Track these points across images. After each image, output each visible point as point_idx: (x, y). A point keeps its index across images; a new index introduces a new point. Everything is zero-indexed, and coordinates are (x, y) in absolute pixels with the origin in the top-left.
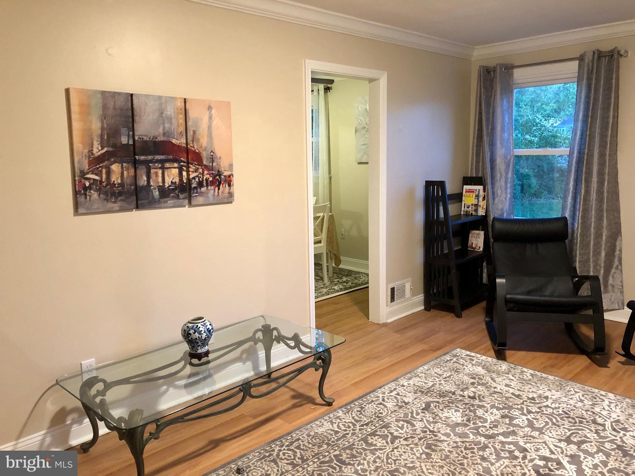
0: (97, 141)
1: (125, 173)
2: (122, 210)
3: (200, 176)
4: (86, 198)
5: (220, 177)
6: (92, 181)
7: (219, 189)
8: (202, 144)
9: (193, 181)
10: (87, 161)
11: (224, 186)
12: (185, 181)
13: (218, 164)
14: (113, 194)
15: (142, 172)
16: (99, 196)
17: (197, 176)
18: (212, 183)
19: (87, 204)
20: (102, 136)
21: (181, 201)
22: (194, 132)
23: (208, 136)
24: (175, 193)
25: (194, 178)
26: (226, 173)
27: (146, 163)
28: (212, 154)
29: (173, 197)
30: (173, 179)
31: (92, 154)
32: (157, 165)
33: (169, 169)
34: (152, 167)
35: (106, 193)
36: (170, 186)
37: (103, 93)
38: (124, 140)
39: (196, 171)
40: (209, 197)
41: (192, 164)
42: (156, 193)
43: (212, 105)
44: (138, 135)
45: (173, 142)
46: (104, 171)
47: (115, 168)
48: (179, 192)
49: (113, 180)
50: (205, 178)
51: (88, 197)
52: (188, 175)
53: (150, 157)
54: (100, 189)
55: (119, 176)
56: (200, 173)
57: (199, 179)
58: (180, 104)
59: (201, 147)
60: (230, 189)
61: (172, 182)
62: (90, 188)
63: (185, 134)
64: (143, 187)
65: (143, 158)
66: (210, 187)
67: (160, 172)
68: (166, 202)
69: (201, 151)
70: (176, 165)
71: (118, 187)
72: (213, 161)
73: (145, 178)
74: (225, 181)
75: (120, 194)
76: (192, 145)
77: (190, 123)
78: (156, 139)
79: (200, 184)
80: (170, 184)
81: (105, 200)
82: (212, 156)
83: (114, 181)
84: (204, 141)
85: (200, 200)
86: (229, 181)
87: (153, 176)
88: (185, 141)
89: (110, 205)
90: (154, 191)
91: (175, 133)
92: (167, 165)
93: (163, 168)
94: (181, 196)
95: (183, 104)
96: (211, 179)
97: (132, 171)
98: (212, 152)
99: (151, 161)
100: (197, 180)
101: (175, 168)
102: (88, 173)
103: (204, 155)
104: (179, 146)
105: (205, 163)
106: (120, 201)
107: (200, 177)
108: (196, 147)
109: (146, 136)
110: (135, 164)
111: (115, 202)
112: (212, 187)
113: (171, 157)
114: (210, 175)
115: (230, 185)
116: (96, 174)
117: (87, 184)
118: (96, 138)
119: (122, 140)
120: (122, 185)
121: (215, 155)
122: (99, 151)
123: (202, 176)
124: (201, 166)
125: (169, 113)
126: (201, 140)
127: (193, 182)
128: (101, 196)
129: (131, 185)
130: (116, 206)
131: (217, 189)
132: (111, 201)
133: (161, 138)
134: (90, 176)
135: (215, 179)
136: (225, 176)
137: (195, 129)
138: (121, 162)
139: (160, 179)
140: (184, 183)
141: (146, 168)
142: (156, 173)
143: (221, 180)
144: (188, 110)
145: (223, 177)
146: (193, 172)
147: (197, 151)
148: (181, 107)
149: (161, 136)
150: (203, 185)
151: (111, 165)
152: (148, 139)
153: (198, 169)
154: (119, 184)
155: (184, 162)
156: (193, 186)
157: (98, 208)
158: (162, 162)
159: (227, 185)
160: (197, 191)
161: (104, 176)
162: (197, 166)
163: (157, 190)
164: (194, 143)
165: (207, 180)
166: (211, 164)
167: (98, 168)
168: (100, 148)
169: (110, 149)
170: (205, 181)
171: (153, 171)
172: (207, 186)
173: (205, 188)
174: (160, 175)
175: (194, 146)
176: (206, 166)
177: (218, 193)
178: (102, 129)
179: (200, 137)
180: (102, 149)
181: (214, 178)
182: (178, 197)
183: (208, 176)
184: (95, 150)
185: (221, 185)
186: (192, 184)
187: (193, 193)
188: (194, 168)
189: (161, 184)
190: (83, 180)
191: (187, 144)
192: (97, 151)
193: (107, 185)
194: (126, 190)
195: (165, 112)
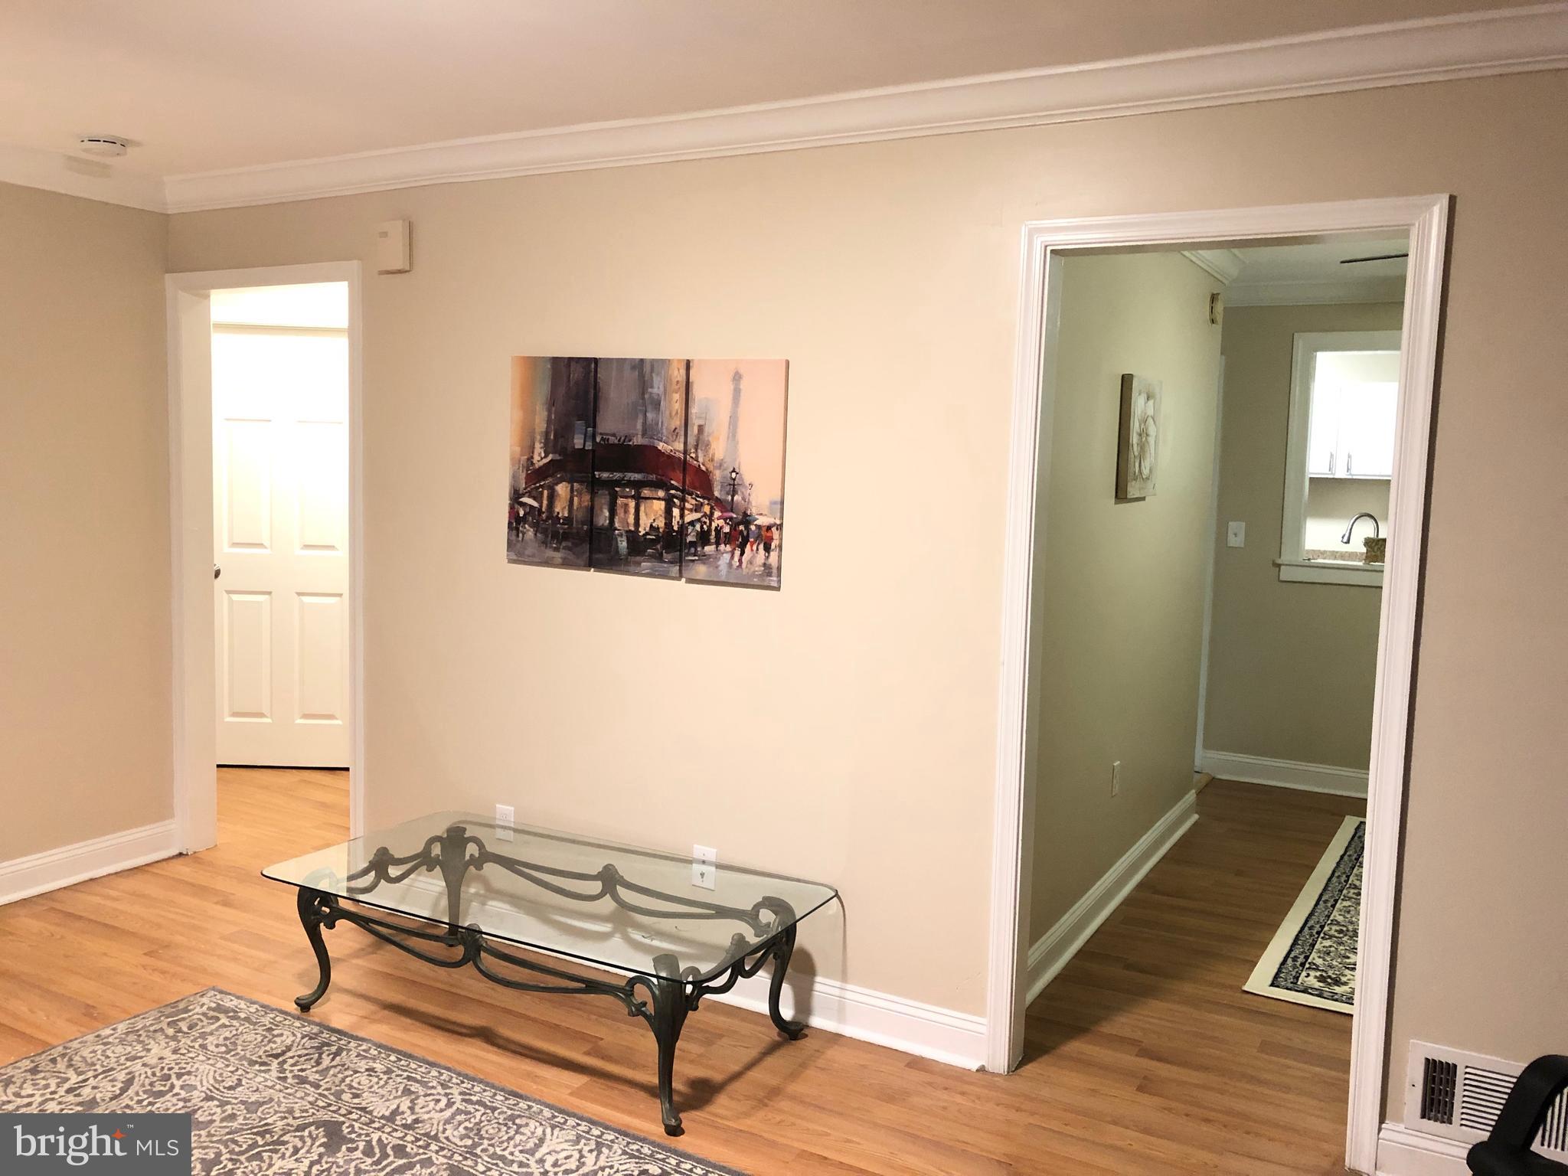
0: (541, 443)
1: (576, 499)
2: (566, 564)
3: (704, 519)
4: (518, 536)
5: (747, 528)
6: (528, 510)
7: (742, 553)
8: (713, 455)
9: (690, 528)
10: (524, 475)
11: (755, 548)
12: (676, 528)
13: (744, 499)
14: (555, 536)
15: (603, 501)
16: (536, 534)
17: (699, 520)
18: (729, 539)
19: (519, 545)
20: (547, 433)
21: (666, 565)
22: (701, 428)
23: (728, 438)
24: (656, 549)
25: (692, 523)
26: (762, 521)
27: (610, 485)
28: (734, 475)
29: (652, 556)
30: (654, 520)
31: (533, 464)
32: (628, 490)
33: (648, 501)
34: (619, 493)
35: (545, 532)
36: (647, 534)
37: (555, 361)
38: (578, 442)
39: (697, 508)
40: (720, 568)
41: (691, 494)
42: (623, 544)
43: (741, 371)
44: (601, 434)
45: (660, 448)
46: (546, 492)
47: (562, 489)
48: (663, 548)
49: (557, 510)
50: (714, 525)
51: (521, 535)
52: (682, 516)
53: (617, 475)
54: (538, 522)
55: (566, 504)
56: (705, 515)
57: (702, 527)
58: (678, 374)
59: (712, 460)
60: (767, 558)
61: (651, 525)
62: (524, 520)
63: (683, 433)
64: (602, 528)
65: (605, 475)
66: (723, 546)
67: (632, 504)
68: (639, 564)
69: (711, 469)
70: (661, 493)
71: (563, 524)
72: (734, 493)
73: (607, 514)
74: (759, 537)
75: (566, 536)
76: (693, 455)
77: (694, 410)
78: (630, 441)
79: (704, 538)
80: (648, 529)
81: (543, 543)
82: (734, 480)
83: (558, 513)
84: (719, 449)
85: (701, 570)
86: (766, 538)
87: (620, 511)
88: (680, 446)
89: (550, 553)
90: (619, 539)
91: (664, 431)
92: (646, 492)
93: (638, 498)
94: (667, 557)
95: (683, 372)
96: (727, 529)
97: (587, 498)
98: (734, 471)
99: (618, 483)
100: (698, 527)
101: (659, 499)
102: (523, 495)
103: (717, 476)
104: (670, 457)
105: (716, 494)
106: (564, 548)
107: (705, 523)
108: (701, 460)
109: (614, 435)
110: (594, 486)
111: (556, 549)
112: (728, 548)
113: (653, 477)
114: (725, 520)
115: (767, 549)
116: (535, 499)
117: (522, 513)
118: (538, 437)
119: (575, 441)
120: (568, 520)
121: (742, 479)
122: (542, 459)
123: (708, 522)
124: (709, 500)
125: (655, 390)
126: (714, 445)
127: (690, 531)
128: (538, 534)
129: (583, 523)
130: (558, 556)
131: (738, 552)
132: (551, 547)
133: (638, 440)
134: (525, 500)
135: (735, 530)
136: (759, 527)
137: (702, 423)
138: (571, 481)
139: (631, 519)
140: (675, 531)
141: (609, 494)
142: (626, 505)
143: (748, 534)
144: (692, 382)
145: (753, 528)
146: (691, 510)
147: (703, 468)
148: (679, 379)
149: (640, 436)
150: (709, 540)
151: (557, 484)
152: (616, 442)
153: (702, 504)
154: (565, 519)
155: (677, 489)
156: (690, 539)
157: (533, 556)
158: (638, 485)
159: (761, 546)
160: (696, 549)
161: (545, 502)
162: (701, 500)
163: (624, 538)
164: (699, 451)
165: (718, 530)
166: (730, 498)
167: (538, 488)
168: (543, 455)
169: (558, 457)
170: (713, 533)
171: (620, 501)
172: (718, 544)
173: (713, 547)
174: (632, 510)
175: (697, 457)
176: (719, 503)
177: (740, 561)
178: (549, 421)
179: (710, 439)
180: (546, 457)
181: (734, 528)
182: (659, 558)
183: (721, 522)
184: (536, 458)
185: (748, 546)
186: (687, 535)
187: (688, 554)
188: (694, 502)
189: (632, 529)
190: (516, 506)
191: (685, 452)
192: (540, 459)
193: (548, 518)
194: (575, 531)
195: (650, 390)
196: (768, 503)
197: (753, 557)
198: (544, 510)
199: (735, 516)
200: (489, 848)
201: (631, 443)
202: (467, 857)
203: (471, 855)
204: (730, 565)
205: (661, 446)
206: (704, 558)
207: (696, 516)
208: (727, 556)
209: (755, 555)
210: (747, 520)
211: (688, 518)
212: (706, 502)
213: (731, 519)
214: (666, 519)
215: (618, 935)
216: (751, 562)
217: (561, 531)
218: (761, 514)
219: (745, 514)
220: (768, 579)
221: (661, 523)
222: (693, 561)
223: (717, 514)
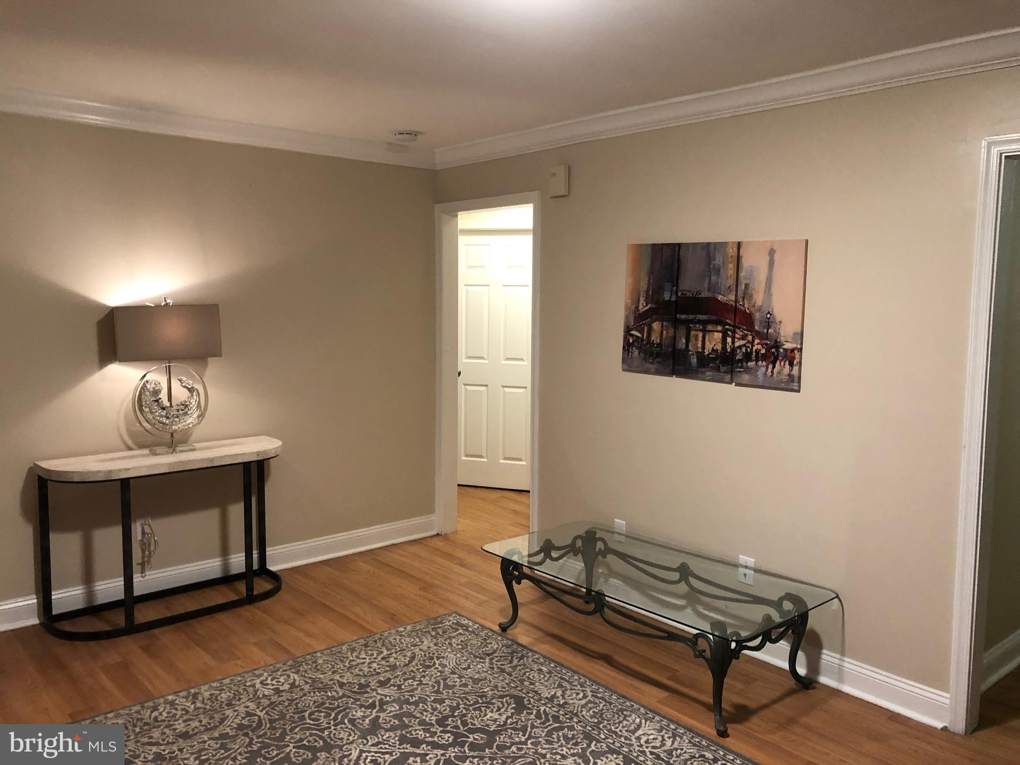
0: (643, 297)
1: (664, 332)
2: (658, 373)
3: (748, 345)
4: (629, 355)
5: (778, 351)
6: (635, 338)
7: (774, 367)
8: (755, 303)
9: (738, 351)
10: (633, 318)
11: (782, 364)
12: (729, 350)
13: (775, 331)
14: (651, 354)
15: (682, 333)
16: (639, 354)
17: (744, 345)
18: (764, 358)
19: (629, 360)
20: (648, 291)
21: (722, 374)
22: (747, 286)
23: (765, 291)
24: (716, 364)
25: (740, 347)
26: (788, 346)
27: (686, 322)
28: (769, 316)
29: (712, 368)
30: (715, 345)
31: (638, 310)
32: (698, 326)
33: (711, 333)
34: (692, 328)
35: (645, 352)
36: (710, 354)
37: (654, 246)
38: (667, 296)
39: (743, 338)
40: (759, 376)
41: (739, 328)
42: (694, 360)
43: (775, 248)
44: (681, 291)
45: (719, 299)
46: (646, 328)
47: (656, 326)
48: (720, 363)
49: (653, 339)
50: (754, 348)
51: (630, 354)
52: (733, 342)
53: (691, 317)
54: (641, 346)
55: (659, 335)
56: (749, 342)
57: (746, 350)
58: (732, 251)
59: (754, 306)
60: (791, 370)
61: (713, 348)
62: (632, 345)
63: (734, 289)
64: (680, 350)
65: (683, 317)
66: (760, 362)
67: (700, 335)
68: (704, 373)
69: (753, 312)
70: (719, 328)
71: (656, 347)
72: (769, 327)
73: (684, 341)
74: (785, 357)
75: (658, 355)
76: (741, 303)
77: (742, 274)
78: (700, 295)
79: (748, 357)
80: (710, 351)
81: (644, 359)
82: (769, 318)
83: (654, 341)
84: (759, 299)
85: (746, 378)
86: (792, 357)
87: (692, 339)
88: (733, 298)
89: (648, 365)
90: (692, 357)
91: (723, 288)
92: (709, 327)
93: (704, 331)
94: (723, 369)
95: (735, 249)
96: (763, 351)
97: (671, 331)
98: (769, 313)
99: (692, 321)
100: (744, 349)
101: (718, 331)
102: (632, 330)
103: (757, 316)
104: (725, 304)
105: (757, 328)
106: (657, 362)
107: (749, 347)
108: (746, 306)
109: (689, 291)
110: (676, 323)
111: (652, 363)
112: (764, 363)
113: (714, 318)
114: (762, 345)
115: (791, 364)
116: (639, 332)
117: (631, 341)
118: (642, 294)
119: (665, 296)
120: (660, 345)
121: (774, 318)
122: (644, 307)
123: (750, 346)
124: (751, 332)
125: (717, 262)
126: (755, 296)
127: (738, 352)
128: (641, 354)
129: (669, 347)
130: (653, 367)
131: (771, 367)
132: (649, 362)
133: (705, 294)
134: (633, 332)
135: (769, 351)
136: (785, 350)
137: (747, 282)
138: (662, 321)
139: (700, 344)
140: (728, 352)
141: (686, 329)
142: (696, 336)
143: (778, 354)
144: (742, 257)
145: (781, 350)
146: (739, 339)
147: (748, 312)
148: (733, 254)
149: (706, 291)
150: (751, 358)
151: (653, 323)
152: (691, 295)
153: (747, 335)
154: (658, 344)
155: (730, 325)
156: (738, 357)
157: (638, 367)
158: (705, 323)
159: (787, 363)
160: (742, 364)
161: (645, 334)
162: (746, 332)
163: (695, 357)
164: (745, 300)
165: (757, 352)
166: (766, 330)
167: (642, 325)
168: (645, 305)
169: (654, 306)
170: (754, 353)
171: (693, 333)
172: (757, 360)
173: (754, 363)
174: (700, 339)
175: (744, 304)
176: (758, 334)
177: (772, 372)
178: (648, 285)
179: (753, 292)
180: (647, 306)
181: (768, 350)
182: (718, 369)
183: (759, 347)
184: (641, 306)
185: (778, 362)
186: (736, 355)
187: (737, 368)
188: (741, 333)
189: (700, 350)
190: (628, 336)
191: (736, 301)
192: (643, 307)
193: (647, 344)
194: (663, 352)
195: (713, 262)
196: (792, 334)
197: (781, 370)
198: (644, 338)
199: (769, 343)
200: (611, 545)
201: (700, 296)
202: (597, 550)
203: (600, 549)
204: (765, 374)
205: (720, 297)
206: (748, 370)
207: (742, 342)
208: (763, 369)
209: (783, 369)
210: (777, 345)
211: (737, 344)
212: (750, 333)
213: (766, 344)
214: (722, 344)
215: (689, 608)
216: (779, 373)
217: (655, 352)
218: (787, 342)
219: (776, 342)
220: (792, 384)
221: (719, 347)
222: (740, 372)
223: (757, 341)
